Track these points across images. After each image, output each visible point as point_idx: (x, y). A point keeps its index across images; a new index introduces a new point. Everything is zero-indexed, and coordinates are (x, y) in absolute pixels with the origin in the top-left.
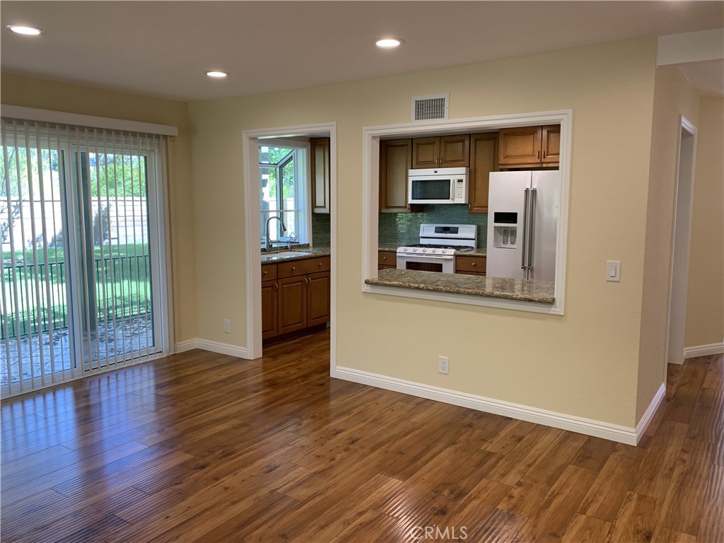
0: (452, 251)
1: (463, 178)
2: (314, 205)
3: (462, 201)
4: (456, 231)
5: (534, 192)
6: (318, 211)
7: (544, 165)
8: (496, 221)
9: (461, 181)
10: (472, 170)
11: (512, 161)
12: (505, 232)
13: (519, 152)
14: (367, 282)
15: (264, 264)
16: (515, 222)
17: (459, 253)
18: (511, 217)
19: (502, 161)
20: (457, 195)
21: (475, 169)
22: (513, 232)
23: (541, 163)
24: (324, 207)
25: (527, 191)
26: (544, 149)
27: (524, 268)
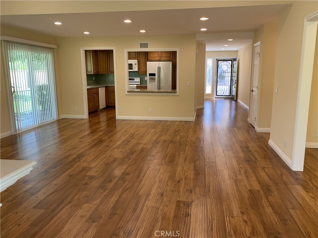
0: (136, 85)
1: (137, 63)
2: (87, 71)
3: (137, 70)
4: (134, 80)
5: (160, 67)
6: (88, 73)
7: (161, 60)
8: (149, 76)
9: (136, 64)
10: (139, 60)
11: (152, 59)
12: (152, 79)
13: (154, 56)
14: (128, 92)
15: (88, 89)
16: (155, 76)
17: (137, 86)
18: (154, 75)
19: (149, 58)
20: (135, 68)
21: (140, 61)
22: (154, 79)
23: (160, 59)
24: (91, 72)
25: (158, 67)
26: (161, 55)
27: (158, 89)
